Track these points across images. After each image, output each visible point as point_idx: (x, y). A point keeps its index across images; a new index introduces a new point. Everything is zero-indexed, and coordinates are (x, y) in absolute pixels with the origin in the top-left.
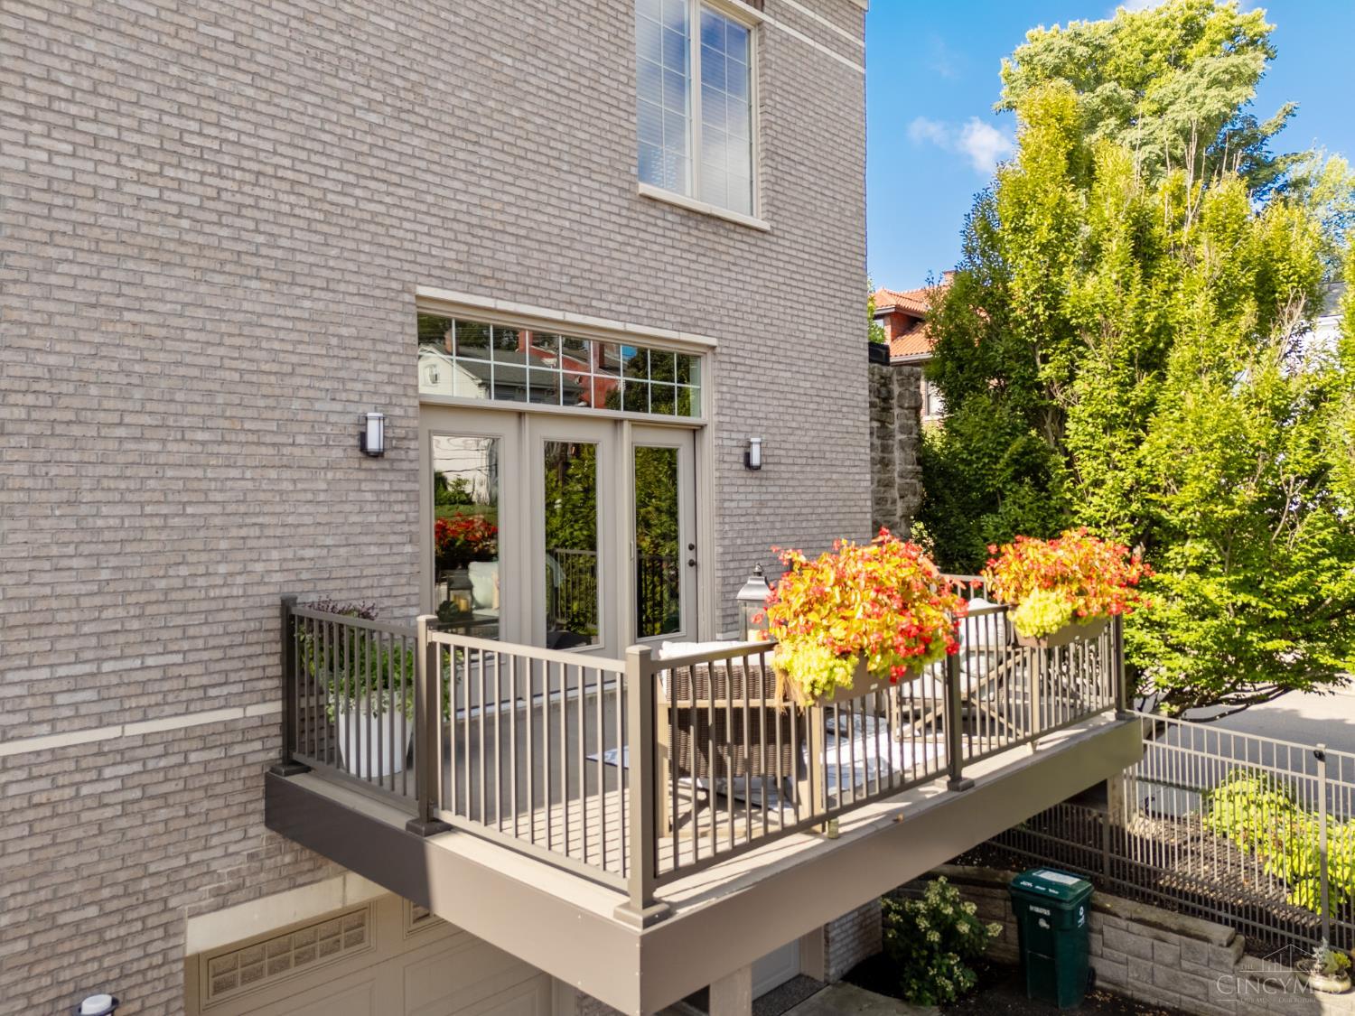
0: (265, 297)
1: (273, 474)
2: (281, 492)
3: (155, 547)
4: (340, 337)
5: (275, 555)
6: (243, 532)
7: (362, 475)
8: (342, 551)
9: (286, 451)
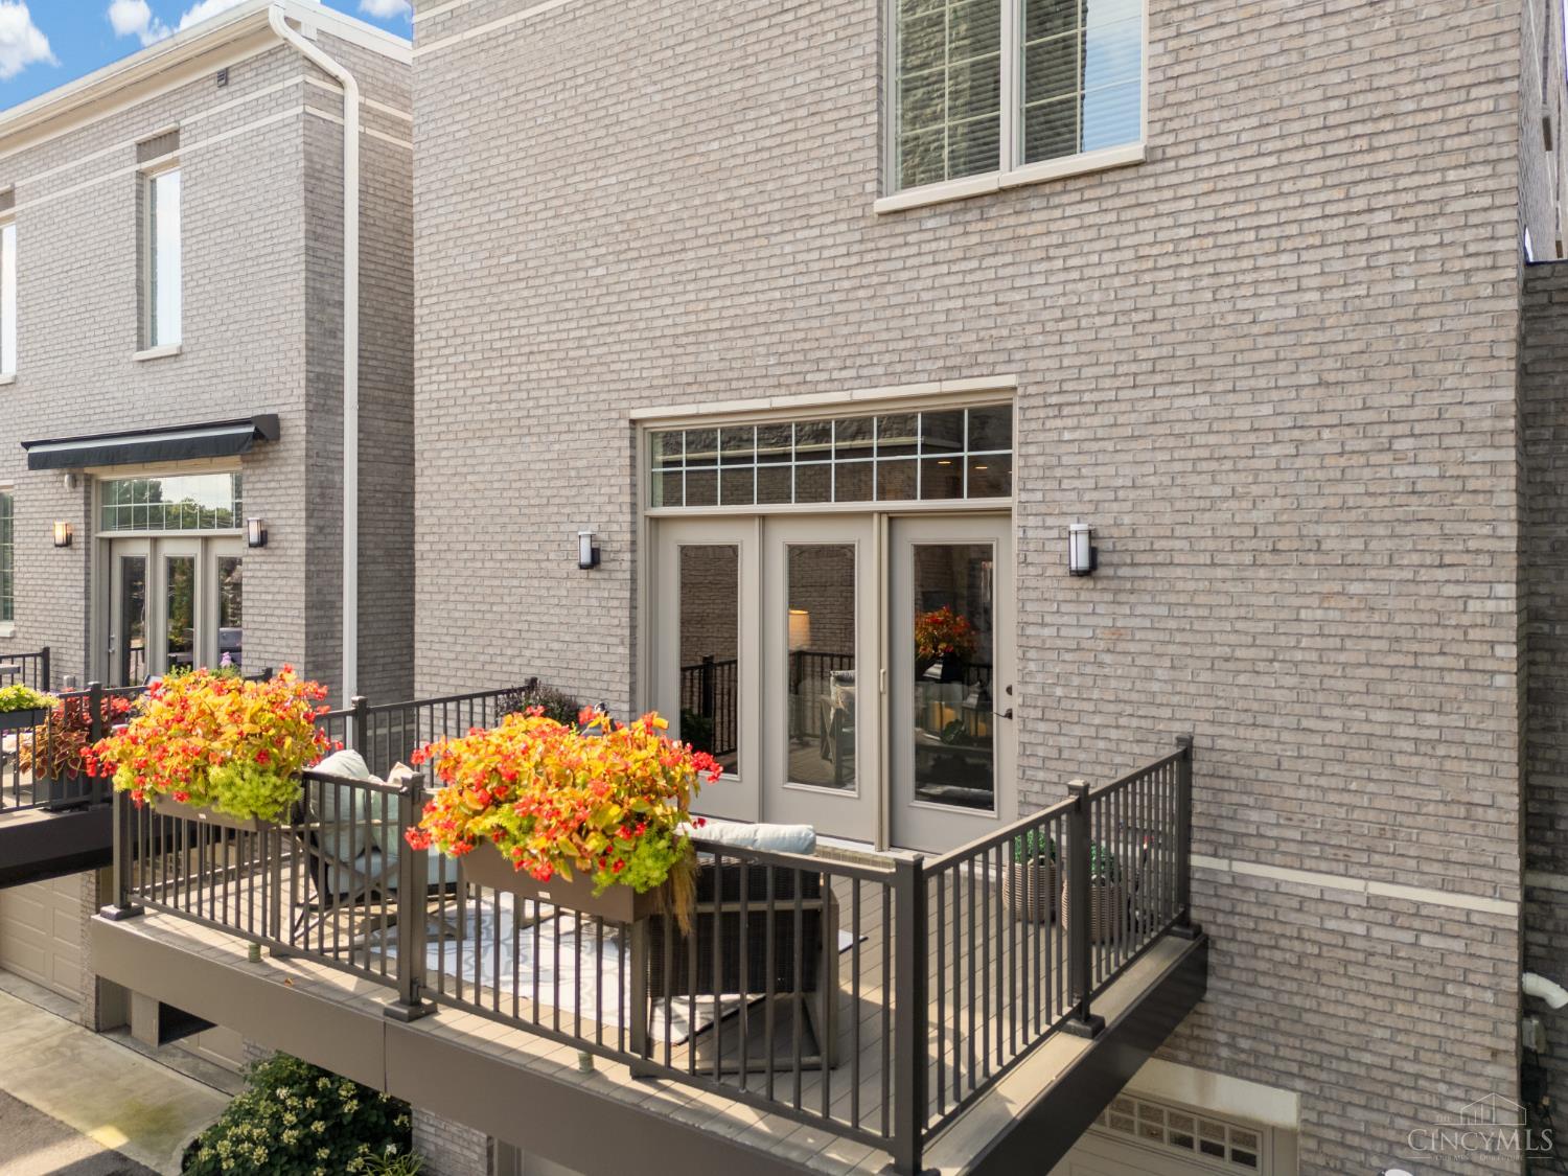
0: (533, 448)
1: (535, 583)
2: (540, 597)
3: (479, 632)
4: (577, 469)
5: (536, 645)
6: (519, 627)
7: (590, 584)
8: (576, 646)
9: (543, 565)
